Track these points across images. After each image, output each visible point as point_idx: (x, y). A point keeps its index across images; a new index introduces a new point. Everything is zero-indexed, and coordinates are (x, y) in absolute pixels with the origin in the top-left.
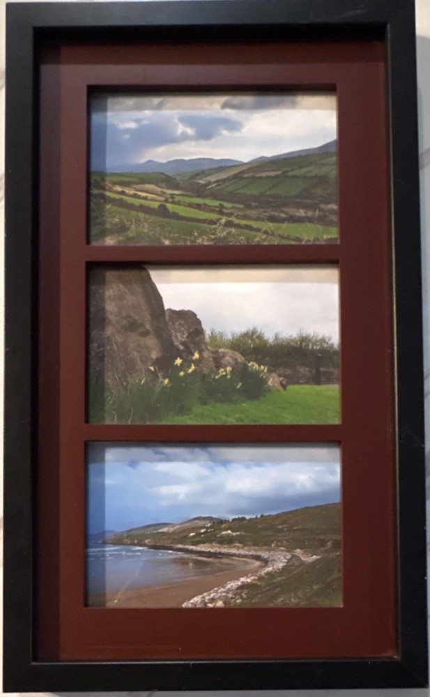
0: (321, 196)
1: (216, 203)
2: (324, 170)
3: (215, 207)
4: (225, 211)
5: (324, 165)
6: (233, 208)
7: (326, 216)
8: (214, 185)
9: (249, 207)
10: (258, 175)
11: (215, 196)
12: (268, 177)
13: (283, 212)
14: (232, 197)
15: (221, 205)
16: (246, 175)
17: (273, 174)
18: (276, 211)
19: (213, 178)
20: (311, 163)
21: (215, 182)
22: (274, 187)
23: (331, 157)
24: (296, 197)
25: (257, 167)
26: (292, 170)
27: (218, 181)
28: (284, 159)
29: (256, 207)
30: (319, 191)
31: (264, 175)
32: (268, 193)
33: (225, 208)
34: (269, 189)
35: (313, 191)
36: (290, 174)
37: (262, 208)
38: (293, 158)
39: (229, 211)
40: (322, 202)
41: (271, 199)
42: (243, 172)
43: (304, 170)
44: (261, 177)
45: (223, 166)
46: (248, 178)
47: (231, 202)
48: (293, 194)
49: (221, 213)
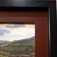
0: (30, 51)
1: (3, 52)
2: (31, 44)
3: (3, 53)
4: (5, 55)
5: (32, 42)
6: (7, 54)
7: (32, 56)
8: (3, 48)
9: (12, 54)
10: (14, 45)
11: (3, 51)
12: (17, 46)
13: (20, 55)
14: (7, 51)
15: (4, 53)
16: (11, 45)
17: (18, 45)
18: (19, 55)
19: (2, 46)
20: (28, 42)
21: (3, 47)
22: (18, 48)
23: (34, 40)
24: (24, 51)
25: (14, 43)
26: (23, 44)
27: (4, 46)
28: (21, 41)
29: (14, 54)
30: (30, 50)
31: (16, 45)
32: (17, 50)
33: (5, 54)
34: (17, 49)
35: (28, 49)
36: (23, 45)
37: (15, 54)
38: (23, 41)
39: (6, 55)
40: (31, 52)
41: (17, 52)
42: (10, 44)
43: (26, 44)
44: (15, 46)
45: (5, 42)
46: (11, 46)
47: (7, 52)
48: (23, 50)
49: (4, 55)
